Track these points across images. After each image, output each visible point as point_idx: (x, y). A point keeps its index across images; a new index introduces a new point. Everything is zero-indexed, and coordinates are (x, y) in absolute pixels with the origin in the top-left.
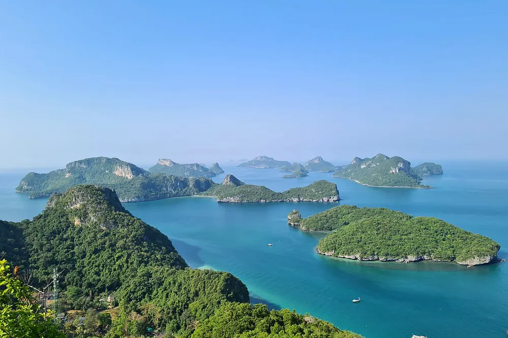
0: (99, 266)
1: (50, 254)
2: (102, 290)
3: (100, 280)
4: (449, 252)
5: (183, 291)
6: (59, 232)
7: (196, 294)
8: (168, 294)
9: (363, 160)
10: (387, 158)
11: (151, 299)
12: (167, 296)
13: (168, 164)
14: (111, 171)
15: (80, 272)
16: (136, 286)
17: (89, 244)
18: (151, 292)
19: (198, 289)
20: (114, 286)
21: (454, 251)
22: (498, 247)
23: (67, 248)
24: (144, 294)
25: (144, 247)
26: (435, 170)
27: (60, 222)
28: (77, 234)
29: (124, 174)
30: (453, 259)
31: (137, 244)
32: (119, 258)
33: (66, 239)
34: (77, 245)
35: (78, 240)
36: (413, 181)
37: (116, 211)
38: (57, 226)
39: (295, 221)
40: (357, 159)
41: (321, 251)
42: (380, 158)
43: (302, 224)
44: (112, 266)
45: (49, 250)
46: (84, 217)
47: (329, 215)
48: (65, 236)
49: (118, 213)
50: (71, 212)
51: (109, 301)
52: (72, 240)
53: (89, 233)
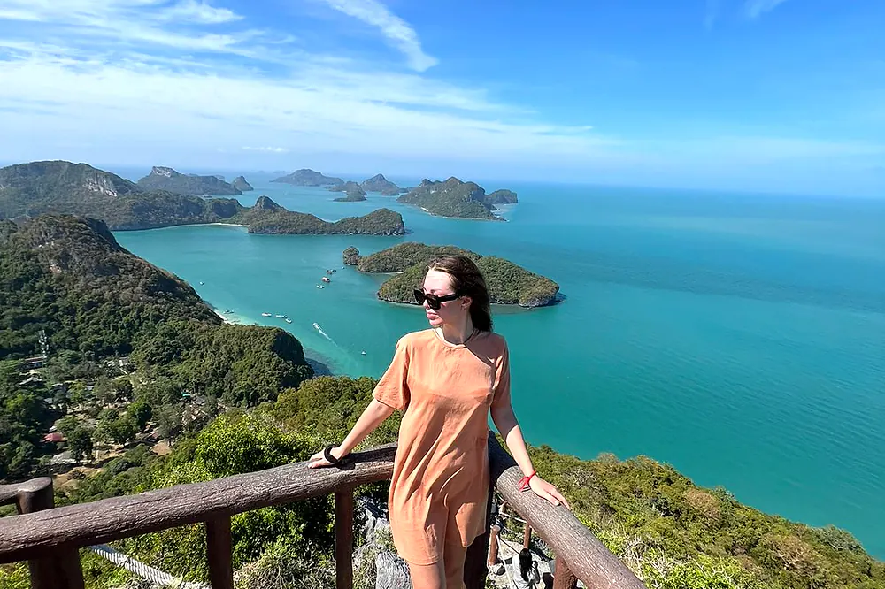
0: (98, 323)
1: (20, 310)
2: (109, 352)
3: (103, 341)
4: (513, 295)
5: (223, 350)
6: (27, 280)
7: (241, 353)
8: (202, 354)
9: (433, 184)
10: (461, 183)
11: (180, 361)
12: (202, 357)
13: (167, 174)
14: (79, 184)
15: (71, 332)
16: (159, 347)
17: (78, 296)
18: (179, 354)
19: (241, 348)
20: (125, 349)
22: (558, 289)
23: (44, 300)
24: (171, 355)
25: (160, 297)
26: (506, 197)
27: (26, 266)
28: (56, 283)
29: (102, 189)
30: (516, 301)
31: (149, 294)
32: (126, 312)
33: (41, 289)
34: (59, 296)
35: (60, 291)
36: (486, 211)
37: (112, 251)
38: (22, 271)
39: (352, 260)
40: (427, 182)
41: (383, 296)
42: (453, 182)
43: (360, 263)
44: (117, 322)
45: (17, 304)
46: (64, 259)
47: (393, 254)
48: (37, 285)
49: (115, 253)
50: (42, 252)
51: (122, 365)
52: (50, 289)
53: (76, 281)
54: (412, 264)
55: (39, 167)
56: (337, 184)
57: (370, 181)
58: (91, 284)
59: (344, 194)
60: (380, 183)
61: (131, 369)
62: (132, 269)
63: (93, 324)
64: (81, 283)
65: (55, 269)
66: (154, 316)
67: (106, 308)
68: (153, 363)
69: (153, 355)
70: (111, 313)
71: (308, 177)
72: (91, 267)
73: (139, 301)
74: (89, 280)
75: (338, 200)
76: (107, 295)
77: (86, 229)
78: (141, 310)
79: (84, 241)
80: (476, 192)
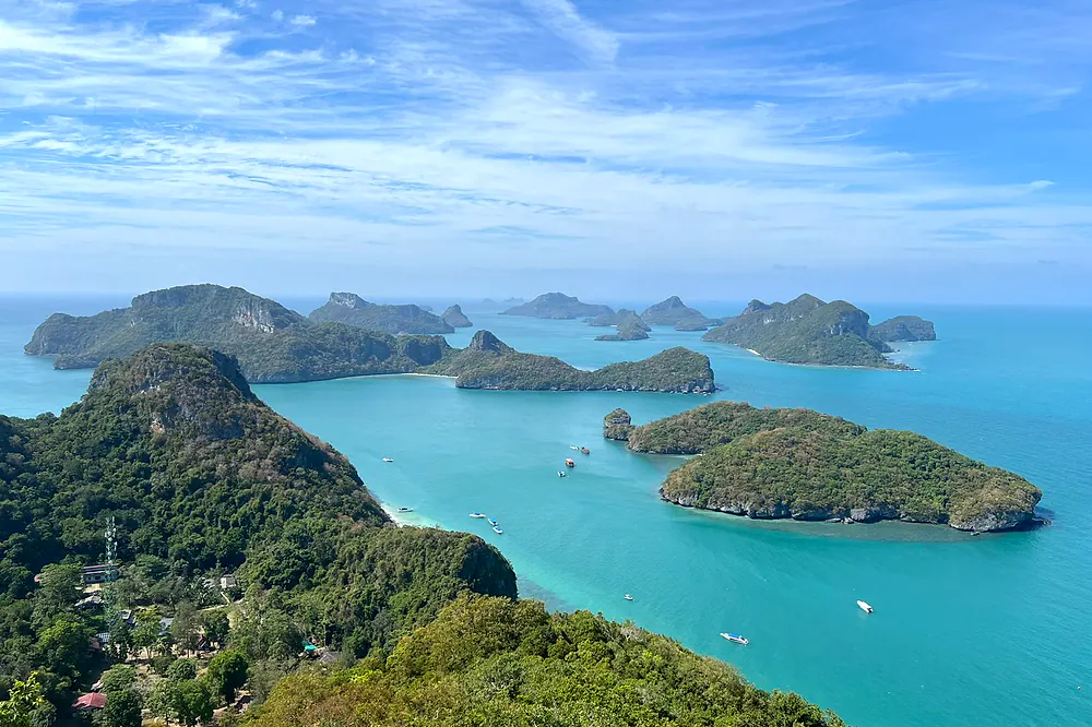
0: (201, 515)
1: (98, 488)
2: (208, 563)
3: (204, 544)
4: (936, 504)
5: (378, 571)
6: (117, 442)
7: (407, 577)
8: (347, 575)
9: (768, 307)
10: (821, 303)
11: (310, 586)
12: (346, 581)
13: (350, 304)
14: (228, 317)
15: (161, 527)
16: (281, 560)
17: (181, 469)
18: (311, 573)
19: (409, 568)
20: (232, 561)
21: (946, 500)
22: (1037, 496)
23: (134, 475)
24: (297, 574)
25: (297, 478)
26: (912, 329)
27: (119, 421)
28: (156, 448)
29: (256, 323)
30: (943, 519)
31: (282, 472)
32: (244, 500)
33: (134, 457)
34: (156, 469)
35: (159, 460)
36: (871, 353)
37: (237, 400)
38: (113, 429)
39: (618, 433)
40: (757, 305)
41: (671, 497)
42: (806, 304)
43: (632, 437)
44: (229, 516)
45: (97, 478)
46: (170, 411)
47: (690, 421)
48: (130, 451)
49: (242, 405)
50: (143, 401)
51: (224, 586)
52: (145, 458)
53: (180, 446)
54: (726, 441)
55: (181, 295)
56: (601, 315)
57: (659, 308)
58: (201, 453)
59: (612, 331)
60: (673, 311)
61: (236, 595)
62: (263, 431)
63: (195, 516)
64: (188, 449)
65: (158, 429)
66: (283, 507)
67: (216, 490)
68: (268, 586)
69: (271, 572)
70: (223, 499)
71: (557, 306)
72: (204, 425)
73: (266, 481)
74: (200, 445)
75: (601, 339)
76: (221, 468)
77: (205, 366)
78: (266, 497)
79: (202, 384)
80: (853, 320)
